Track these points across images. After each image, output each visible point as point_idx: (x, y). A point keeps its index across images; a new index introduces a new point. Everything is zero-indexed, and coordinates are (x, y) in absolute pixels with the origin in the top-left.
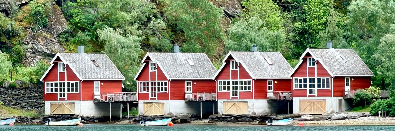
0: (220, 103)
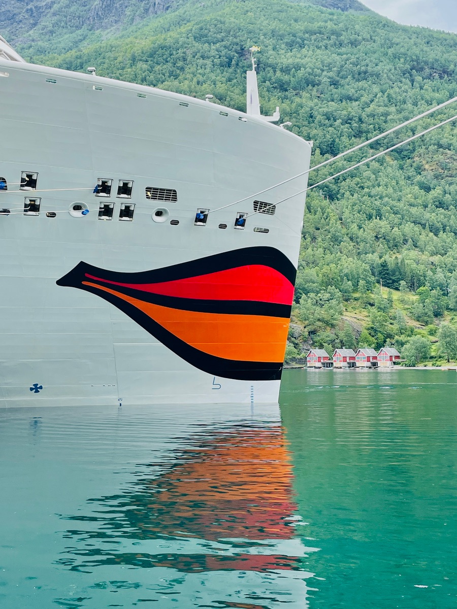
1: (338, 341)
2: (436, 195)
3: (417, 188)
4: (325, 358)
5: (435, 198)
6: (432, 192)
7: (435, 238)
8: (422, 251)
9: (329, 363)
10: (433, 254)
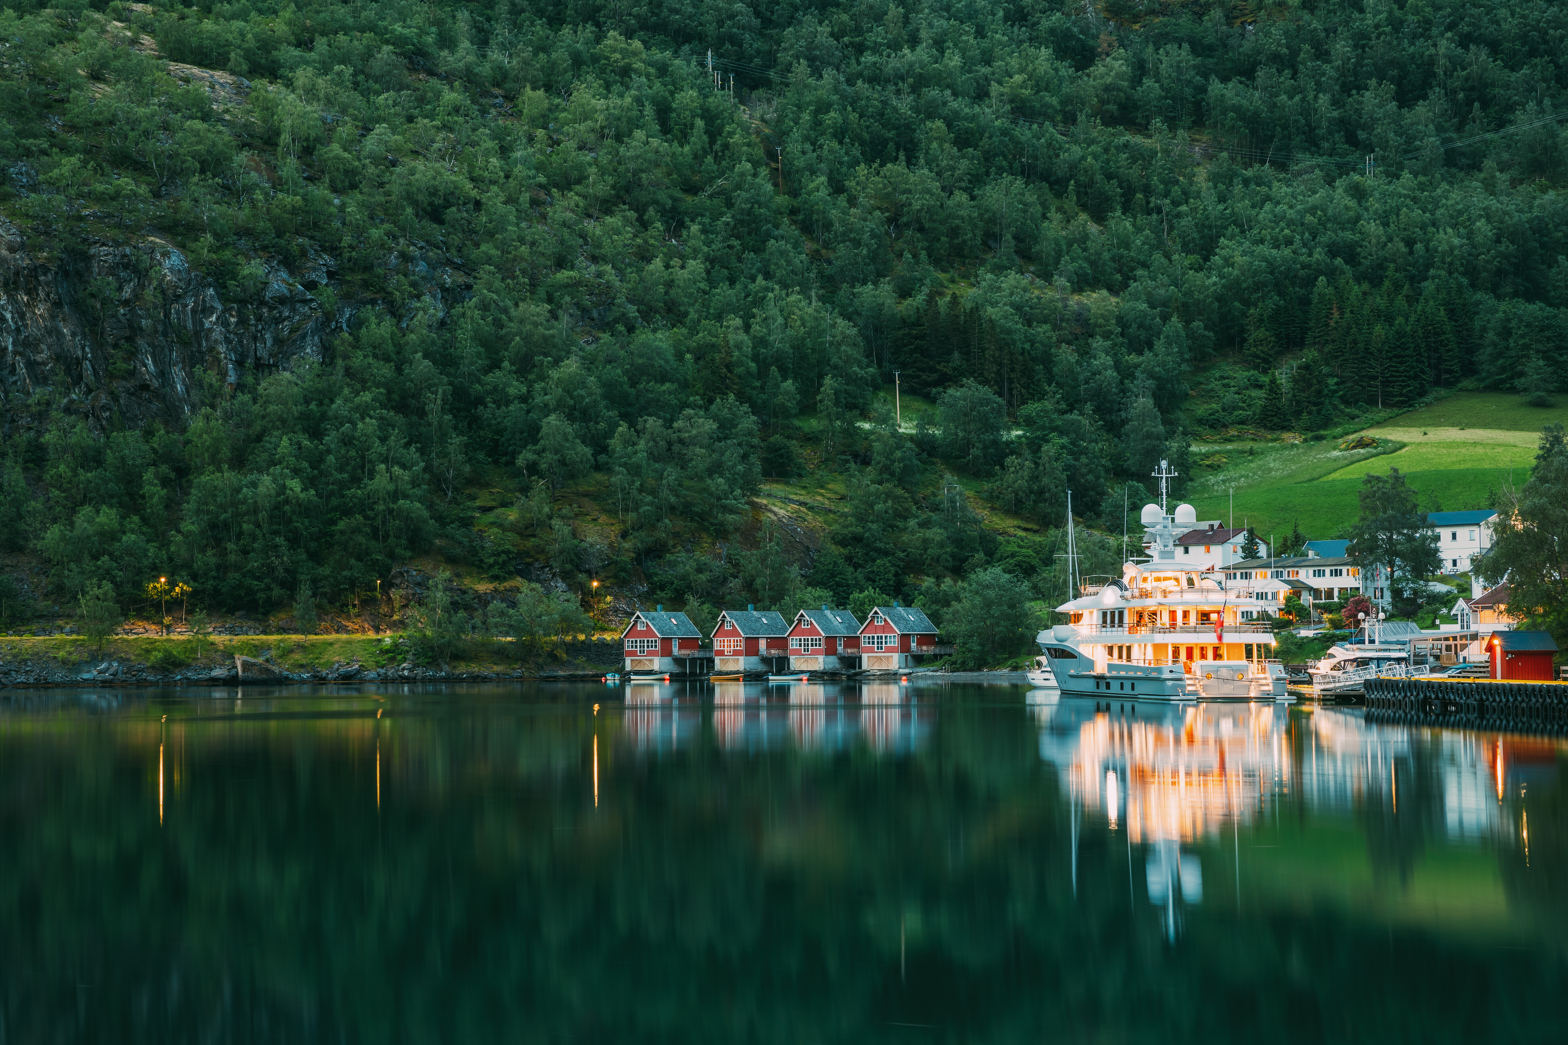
0: (792, 658)
1: (734, 584)
2: (1109, 80)
3: (1045, 53)
4: (685, 643)
5: (1107, 88)
6: (1098, 69)
7: (1093, 228)
8: (1047, 276)
9: (701, 659)
10: (1081, 283)
